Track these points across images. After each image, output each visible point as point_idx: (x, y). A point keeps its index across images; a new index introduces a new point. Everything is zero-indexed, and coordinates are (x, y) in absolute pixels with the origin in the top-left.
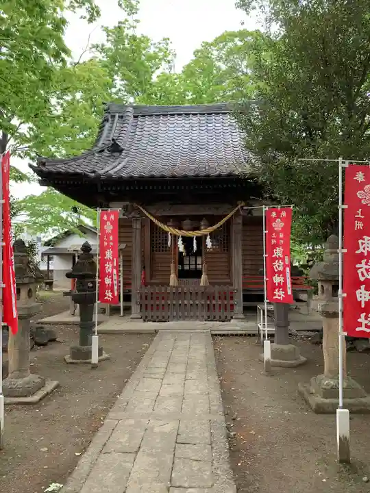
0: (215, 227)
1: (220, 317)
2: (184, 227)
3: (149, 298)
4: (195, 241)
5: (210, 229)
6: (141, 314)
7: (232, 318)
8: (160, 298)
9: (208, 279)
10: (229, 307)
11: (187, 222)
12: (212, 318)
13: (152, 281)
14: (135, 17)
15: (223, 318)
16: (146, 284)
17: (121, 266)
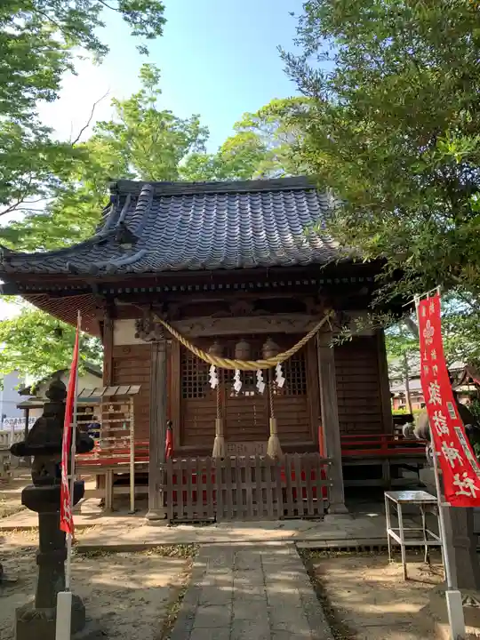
0: (289, 353)
1: (306, 511)
2: (238, 354)
3: (180, 479)
4: (260, 378)
5: (282, 357)
6: (166, 510)
7: (326, 512)
8: (200, 479)
9: (281, 441)
10: (320, 492)
11: (241, 347)
12: (291, 513)
13: (184, 448)
14: (155, 87)
15: (311, 513)
16: (173, 454)
17: (132, 424)
